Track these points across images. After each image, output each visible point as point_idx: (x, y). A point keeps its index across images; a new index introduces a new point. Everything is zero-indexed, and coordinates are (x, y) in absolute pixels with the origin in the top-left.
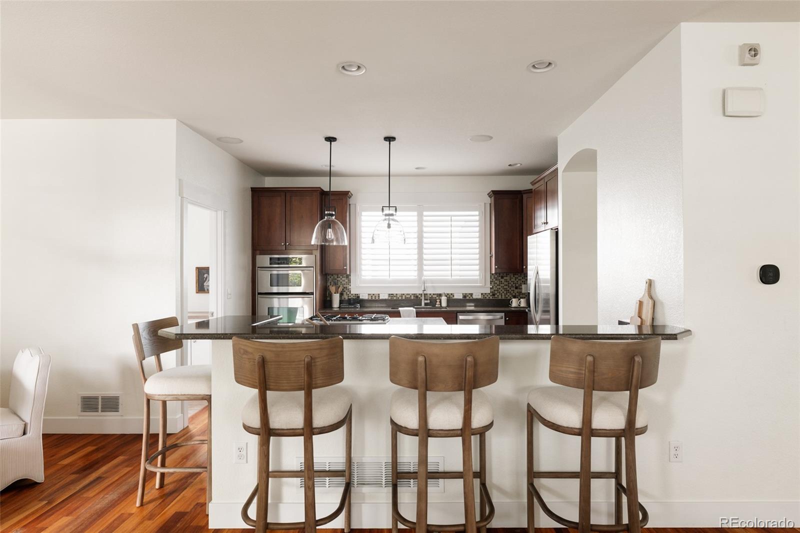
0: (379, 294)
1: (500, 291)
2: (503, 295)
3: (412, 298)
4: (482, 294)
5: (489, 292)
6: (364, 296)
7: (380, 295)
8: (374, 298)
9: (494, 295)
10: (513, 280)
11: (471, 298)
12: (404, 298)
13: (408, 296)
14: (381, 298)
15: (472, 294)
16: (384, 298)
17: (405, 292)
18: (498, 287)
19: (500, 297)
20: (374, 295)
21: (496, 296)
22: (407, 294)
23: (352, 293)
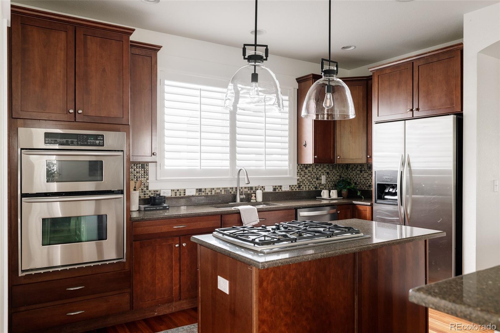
0: (185, 190)
1: (304, 182)
2: (307, 186)
3: (223, 193)
4: (290, 186)
5: (296, 184)
6: (166, 192)
7: (187, 191)
8: (178, 196)
9: (299, 186)
10: (315, 170)
11: (280, 191)
12: (213, 193)
13: (218, 191)
14: (187, 194)
15: (281, 187)
16: (191, 194)
17: (215, 186)
18: (304, 178)
19: (304, 190)
20: (178, 190)
21: (301, 188)
22: (217, 189)
23: (150, 189)
